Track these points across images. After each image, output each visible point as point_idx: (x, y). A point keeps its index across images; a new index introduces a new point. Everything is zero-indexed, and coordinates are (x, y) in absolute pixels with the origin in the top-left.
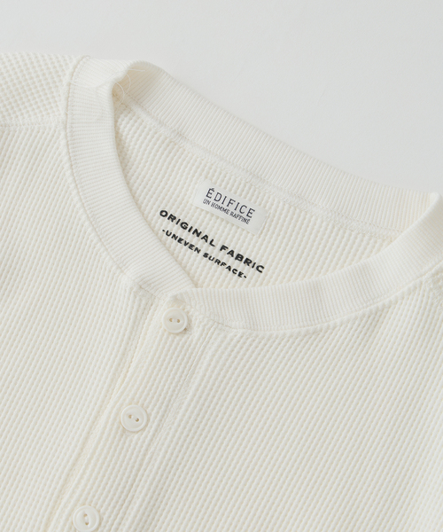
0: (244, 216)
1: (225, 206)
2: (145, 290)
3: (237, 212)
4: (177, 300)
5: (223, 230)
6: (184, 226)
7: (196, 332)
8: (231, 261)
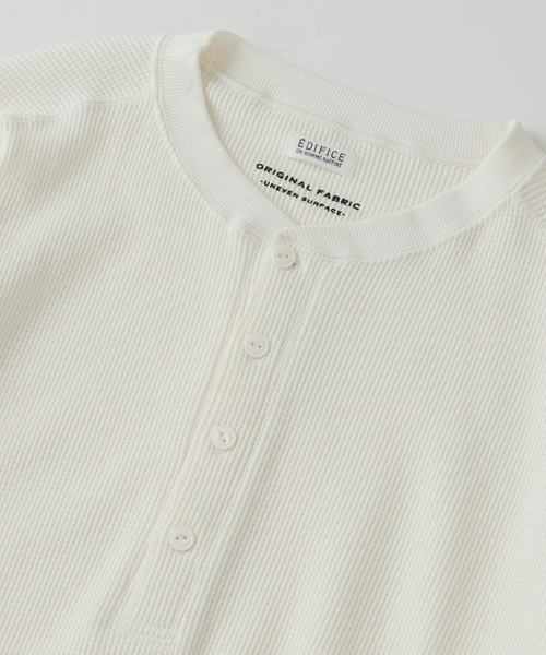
0: (336, 160)
1: (317, 153)
2: (252, 234)
3: (329, 157)
4: (283, 238)
5: (317, 176)
6: (280, 175)
7: (304, 266)
8: (329, 202)
